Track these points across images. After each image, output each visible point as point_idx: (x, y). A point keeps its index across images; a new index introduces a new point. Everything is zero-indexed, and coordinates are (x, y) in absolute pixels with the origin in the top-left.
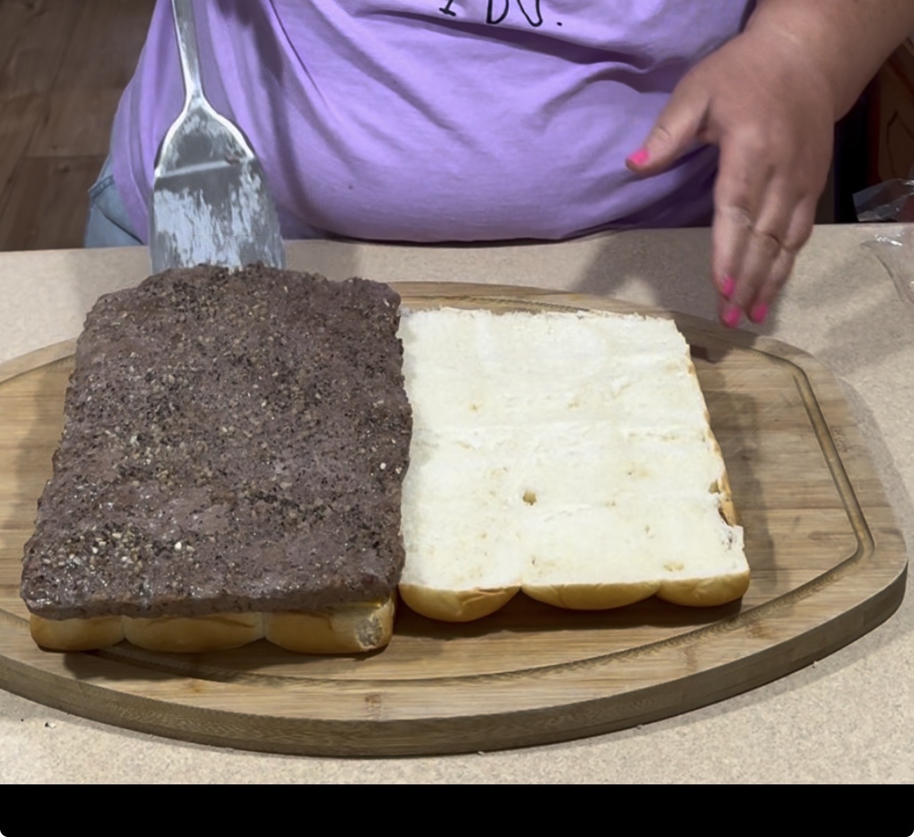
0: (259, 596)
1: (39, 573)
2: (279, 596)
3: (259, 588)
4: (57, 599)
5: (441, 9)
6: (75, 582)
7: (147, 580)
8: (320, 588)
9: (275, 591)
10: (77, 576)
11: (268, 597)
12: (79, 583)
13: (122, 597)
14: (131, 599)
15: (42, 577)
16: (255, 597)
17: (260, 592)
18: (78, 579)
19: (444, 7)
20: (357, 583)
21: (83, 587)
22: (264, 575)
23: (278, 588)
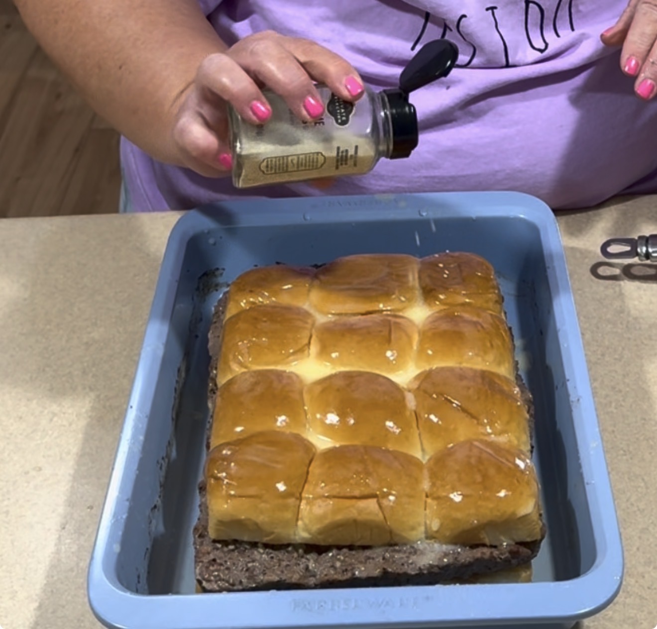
0: (417, 572)
1: (212, 557)
3: (416, 564)
4: (231, 581)
6: (247, 565)
7: (312, 560)
10: (247, 560)
11: (425, 572)
12: (250, 565)
13: (291, 578)
14: (299, 579)
15: (214, 560)
16: (413, 573)
18: (249, 562)
20: (505, 554)
21: (254, 570)
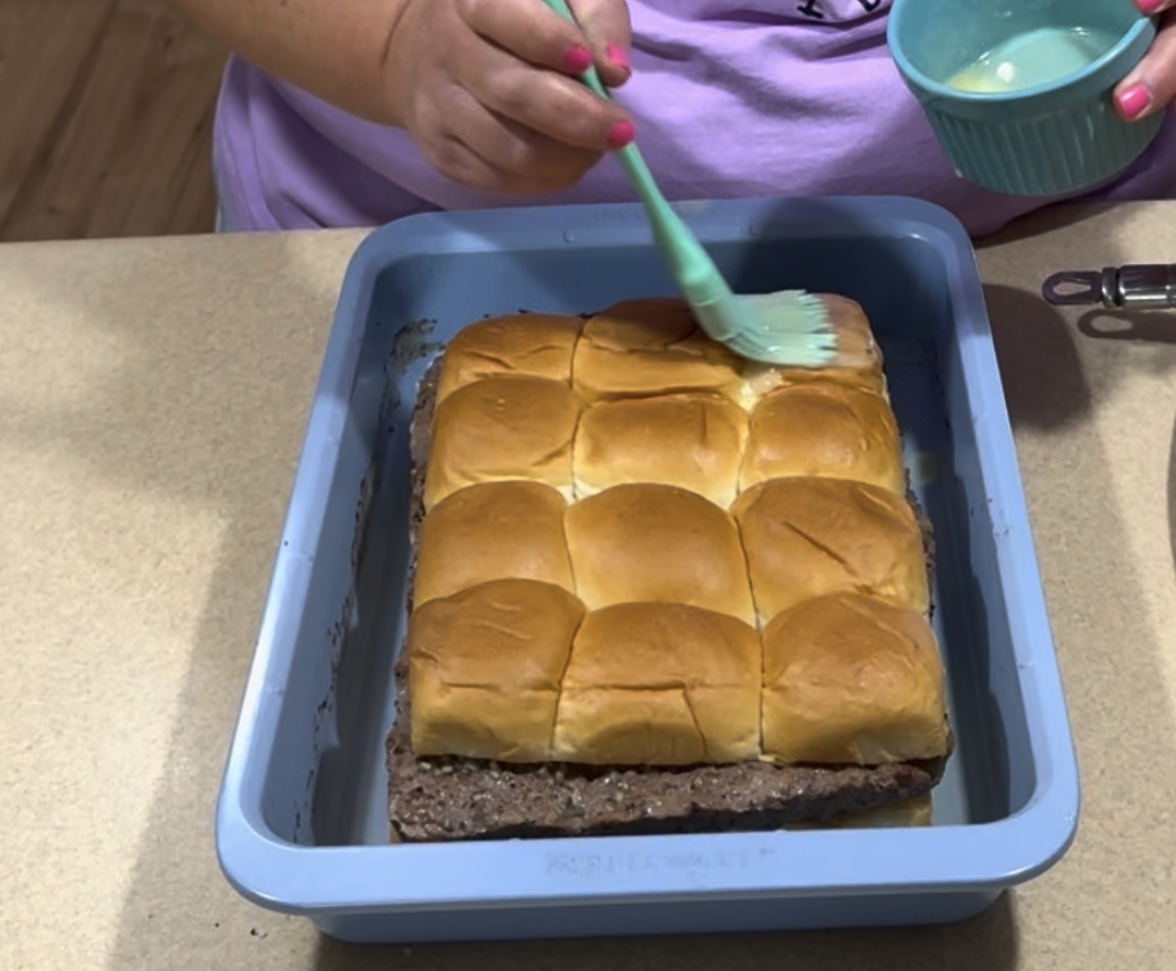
0: (747, 809)
1: (416, 784)
2: (777, 806)
3: (745, 796)
4: (447, 824)
5: (800, 9)
6: (472, 798)
7: (577, 790)
8: (835, 789)
9: (770, 800)
10: (473, 789)
11: (760, 808)
12: (477, 797)
13: (544, 818)
15: (420, 790)
17: (747, 802)
18: (475, 793)
19: (804, 5)
20: (888, 779)
21: (484, 805)
22: (749, 776)
23: (775, 794)
